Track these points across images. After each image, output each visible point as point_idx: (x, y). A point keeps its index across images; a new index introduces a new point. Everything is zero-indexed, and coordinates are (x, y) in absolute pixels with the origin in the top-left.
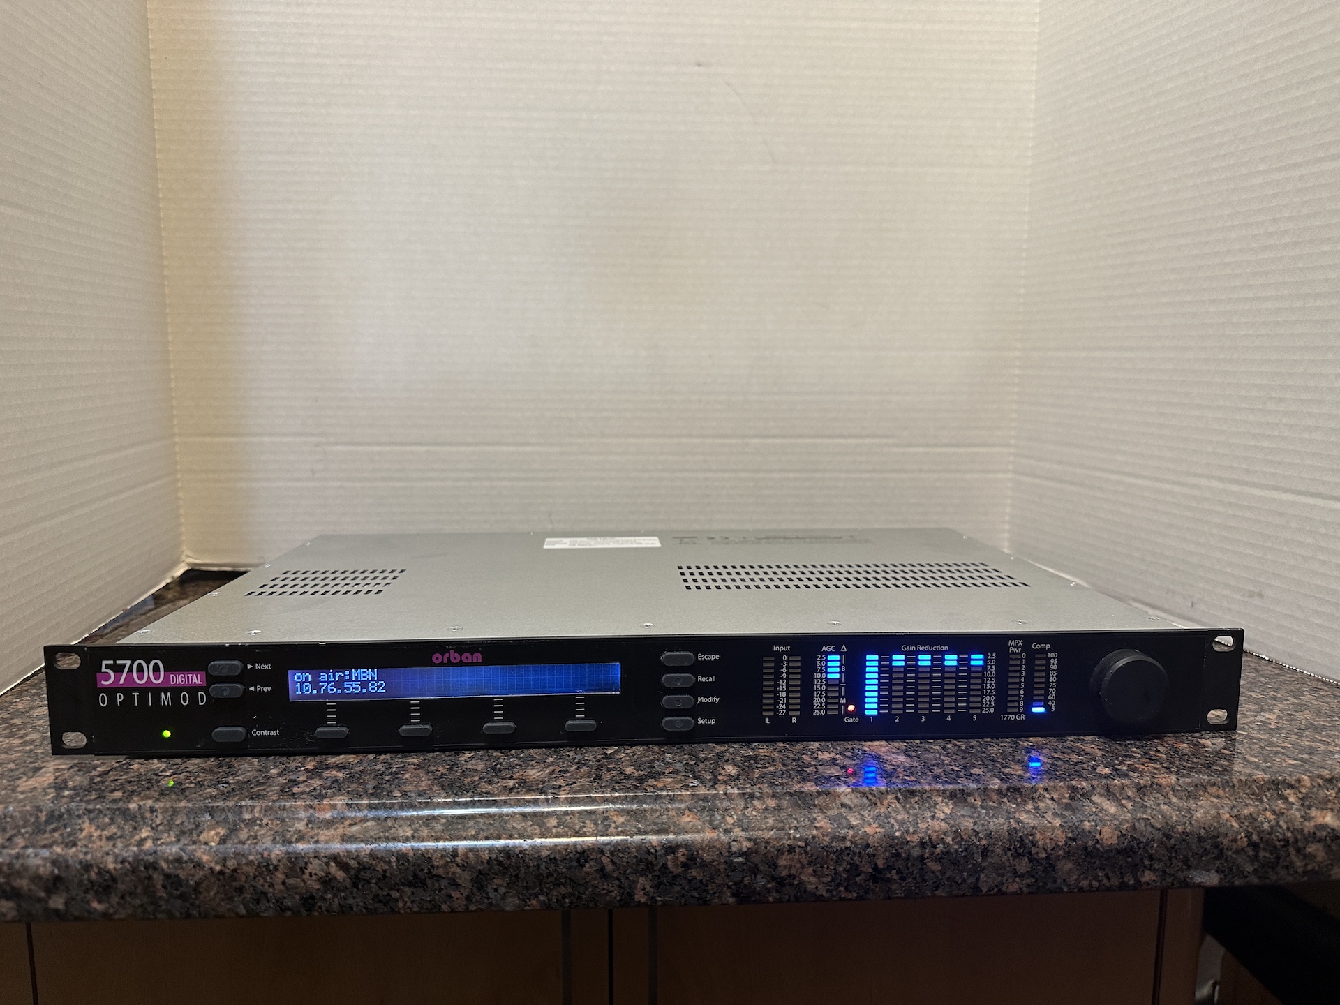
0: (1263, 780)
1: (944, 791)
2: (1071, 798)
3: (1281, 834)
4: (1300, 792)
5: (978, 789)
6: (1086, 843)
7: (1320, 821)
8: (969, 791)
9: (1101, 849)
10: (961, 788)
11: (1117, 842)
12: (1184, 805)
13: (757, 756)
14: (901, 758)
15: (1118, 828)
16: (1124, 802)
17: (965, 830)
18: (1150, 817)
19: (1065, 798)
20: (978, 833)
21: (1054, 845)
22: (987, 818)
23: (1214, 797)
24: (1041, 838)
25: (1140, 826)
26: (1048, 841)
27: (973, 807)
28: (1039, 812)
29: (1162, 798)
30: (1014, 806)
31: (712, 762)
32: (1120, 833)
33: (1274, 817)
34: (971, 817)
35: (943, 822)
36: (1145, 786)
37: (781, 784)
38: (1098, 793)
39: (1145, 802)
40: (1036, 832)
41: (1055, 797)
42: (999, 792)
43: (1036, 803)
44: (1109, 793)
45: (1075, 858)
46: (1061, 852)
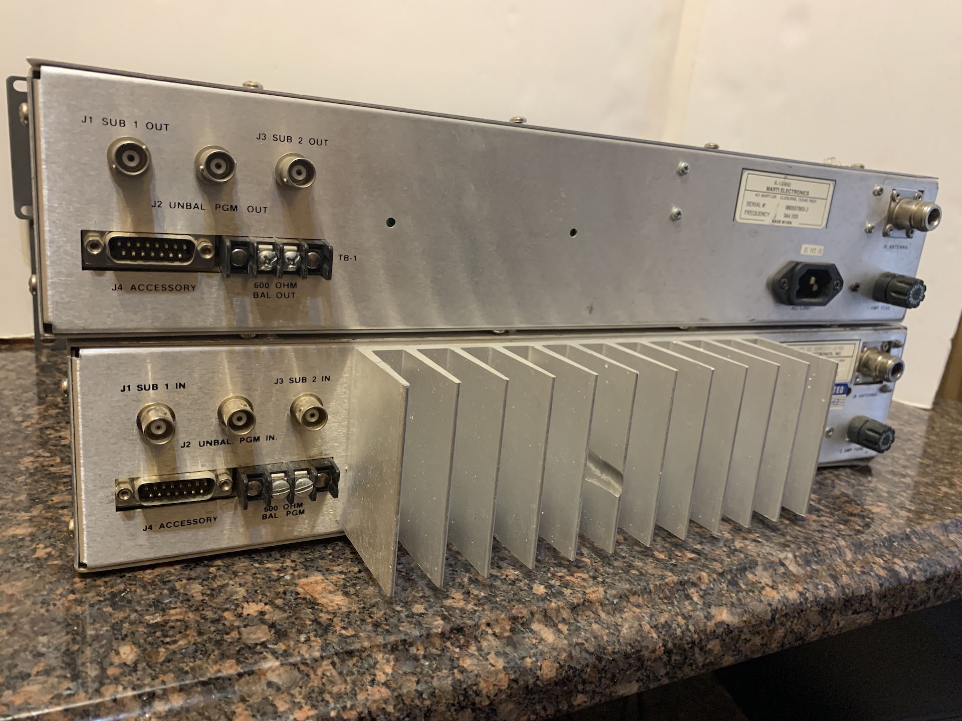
0: (673, 582)
1: (385, 646)
2: (512, 630)
3: (690, 637)
4: (701, 590)
5: (421, 636)
6: (527, 682)
7: (719, 618)
8: (411, 640)
9: (541, 685)
10: (403, 638)
11: (555, 675)
12: (611, 621)
13: (166, 622)
14: (339, 600)
15: (556, 660)
16: (560, 626)
17: (408, 692)
18: (584, 642)
19: (505, 630)
20: (421, 694)
21: (496, 691)
22: (430, 672)
23: (635, 606)
24: (485, 685)
25: (576, 653)
26: (491, 688)
27: (416, 659)
28: (483, 653)
29: (592, 615)
30: (457, 650)
31: (104, 642)
32: (558, 665)
33: (685, 621)
34: (414, 674)
35: (384, 687)
36: (578, 605)
37: (193, 669)
38: (537, 620)
39: (578, 622)
40: (480, 680)
41: (497, 631)
42: (442, 635)
43: (479, 642)
44: (548, 619)
45: (515, 699)
46: (503, 696)
